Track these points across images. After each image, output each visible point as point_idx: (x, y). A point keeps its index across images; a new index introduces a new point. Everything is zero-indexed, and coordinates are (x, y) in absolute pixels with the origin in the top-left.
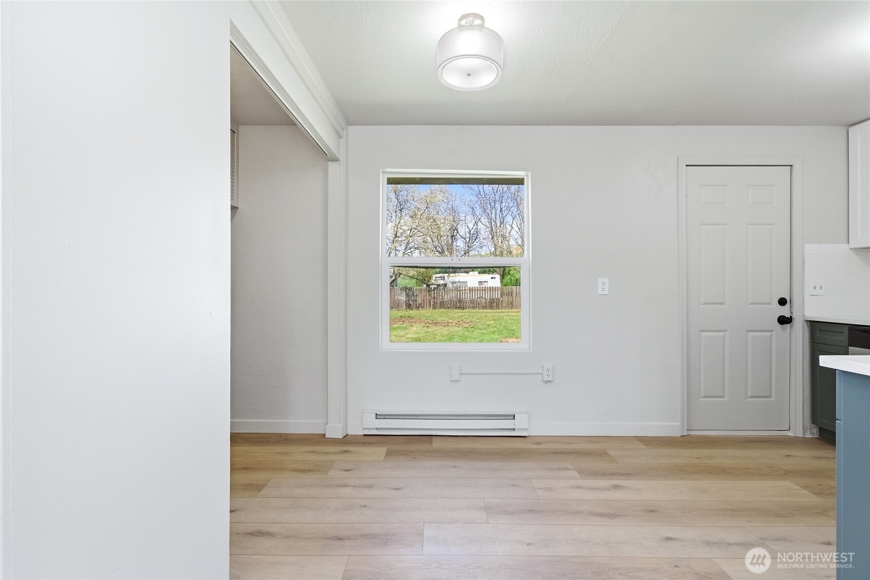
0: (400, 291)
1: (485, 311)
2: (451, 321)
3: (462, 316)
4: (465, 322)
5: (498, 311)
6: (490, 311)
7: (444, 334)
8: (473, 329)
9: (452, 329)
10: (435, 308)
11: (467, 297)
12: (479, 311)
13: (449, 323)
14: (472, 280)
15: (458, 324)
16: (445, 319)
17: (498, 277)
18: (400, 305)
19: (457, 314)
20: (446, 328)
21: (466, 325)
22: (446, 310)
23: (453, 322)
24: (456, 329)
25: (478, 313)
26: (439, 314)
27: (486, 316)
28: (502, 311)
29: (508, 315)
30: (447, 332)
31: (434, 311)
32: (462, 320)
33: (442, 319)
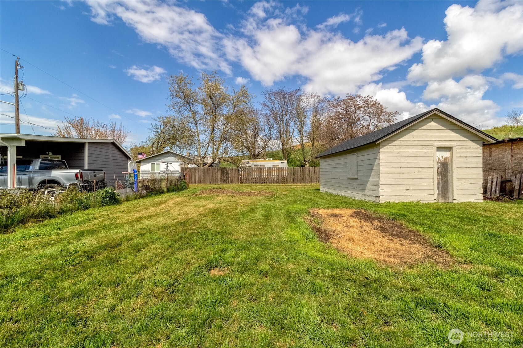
0: (216, 171)
1: (278, 184)
2: (254, 191)
3: (262, 188)
4: (265, 193)
5: (288, 184)
6: (281, 185)
7: (247, 203)
8: (273, 198)
9: (254, 198)
10: (242, 182)
11: (265, 174)
12: (274, 185)
13: (252, 193)
14: (268, 163)
15: (260, 194)
16: (249, 190)
17: (286, 161)
18: (217, 180)
19: (259, 186)
20: (249, 198)
21: (267, 195)
22: (250, 184)
23: (255, 192)
24: (259, 198)
25: (273, 186)
26: (245, 187)
27: (280, 188)
28: (291, 185)
29: (297, 188)
30: (249, 202)
31: (241, 184)
32: (263, 191)
33: (247, 190)
